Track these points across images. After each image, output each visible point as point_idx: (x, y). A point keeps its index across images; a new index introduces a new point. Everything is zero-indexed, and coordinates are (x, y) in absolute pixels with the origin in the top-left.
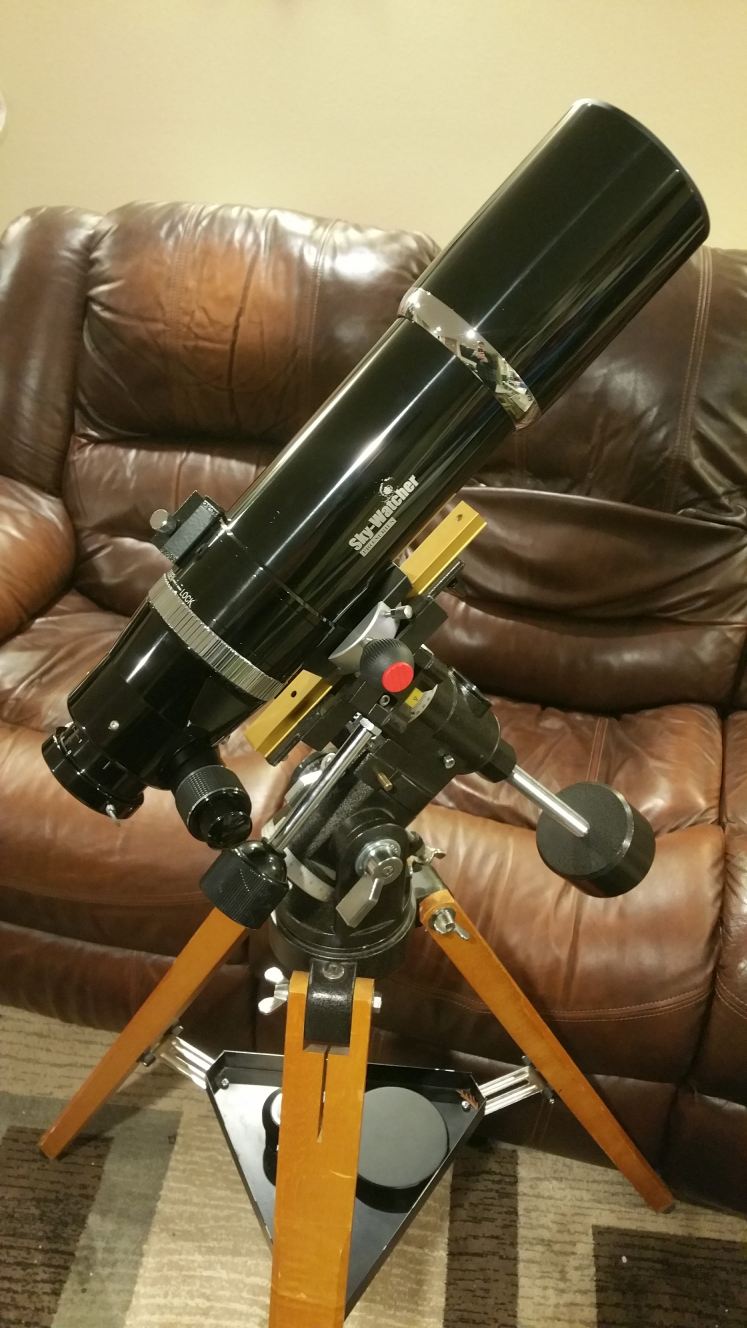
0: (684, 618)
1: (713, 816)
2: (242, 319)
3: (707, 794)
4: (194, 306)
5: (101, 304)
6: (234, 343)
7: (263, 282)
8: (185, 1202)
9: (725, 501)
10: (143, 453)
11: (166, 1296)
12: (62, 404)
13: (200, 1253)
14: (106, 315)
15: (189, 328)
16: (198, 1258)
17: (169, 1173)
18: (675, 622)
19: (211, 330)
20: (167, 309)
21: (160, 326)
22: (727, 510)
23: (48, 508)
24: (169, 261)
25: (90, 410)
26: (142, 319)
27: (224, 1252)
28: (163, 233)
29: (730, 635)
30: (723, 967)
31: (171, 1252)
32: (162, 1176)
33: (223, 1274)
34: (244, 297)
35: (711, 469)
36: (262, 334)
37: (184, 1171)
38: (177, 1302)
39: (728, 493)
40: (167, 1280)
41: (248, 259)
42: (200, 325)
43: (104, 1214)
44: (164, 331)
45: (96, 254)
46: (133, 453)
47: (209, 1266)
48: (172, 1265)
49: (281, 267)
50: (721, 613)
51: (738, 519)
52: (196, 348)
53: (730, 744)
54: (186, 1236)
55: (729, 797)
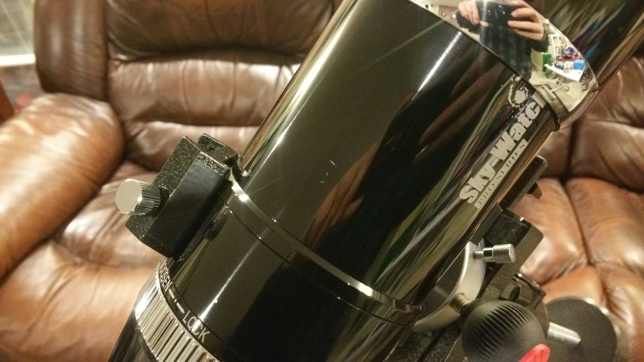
1: (584, 260)
10: (157, 65)
12: (99, 41)
23: (102, 110)
46: (150, 67)
55: (591, 243)
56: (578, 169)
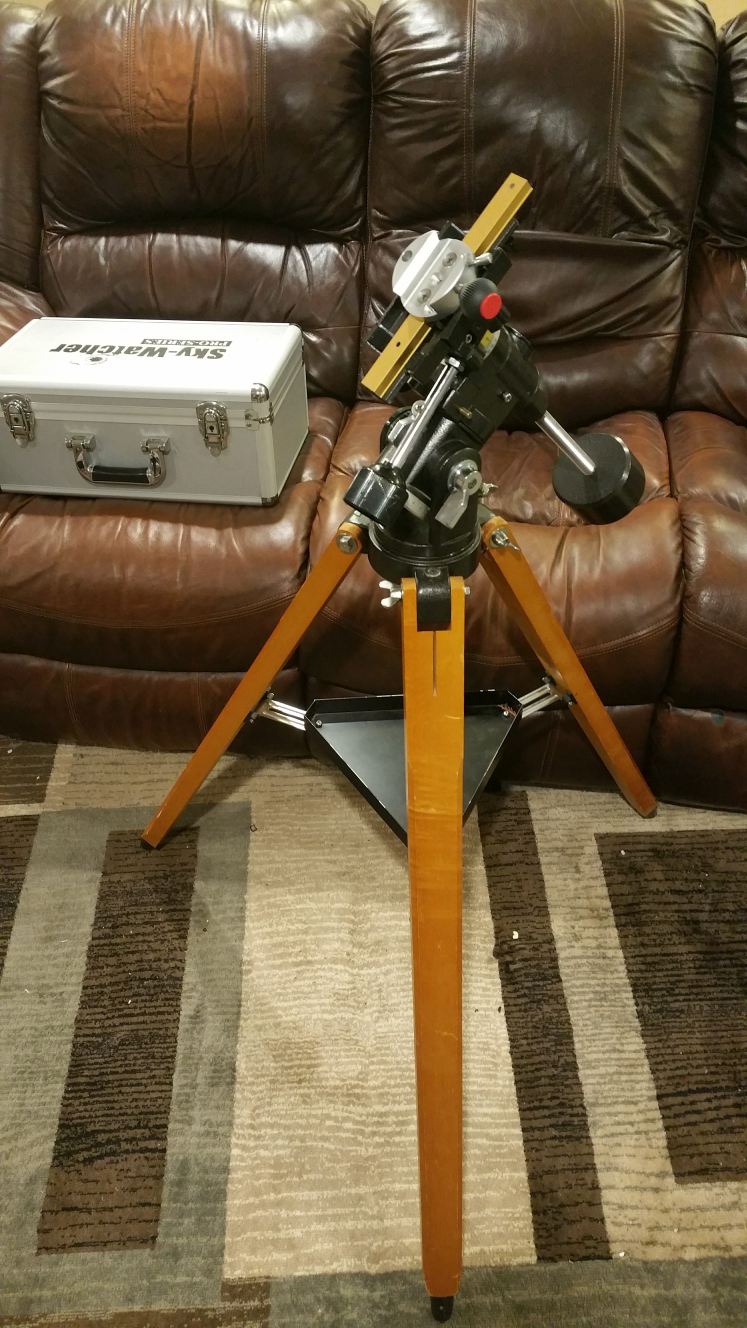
0: (625, 334)
1: (666, 492)
2: (195, 98)
3: (659, 476)
4: (148, 88)
5: (57, 97)
6: (190, 120)
7: (211, 58)
8: (270, 862)
9: (651, 222)
10: (112, 240)
11: (271, 925)
12: (28, 198)
13: (290, 893)
14: (64, 107)
15: (146, 111)
16: (290, 897)
17: (251, 844)
18: (617, 339)
19: (167, 109)
20: (124, 94)
21: (119, 112)
22: (655, 230)
23: (32, 302)
24: (118, 46)
25: (56, 203)
26: (99, 106)
27: (310, 890)
28: (108, 18)
29: (663, 345)
30: (688, 597)
31: (269, 897)
32: (247, 847)
33: (313, 905)
34: (196, 74)
35: (637, 193)
36: (217, 108)
37: (263, 841)
38: (280, 928)
39: (654, 215)
40: (270, 915)
41: (194, 36)
42: (156, 106)
43: (205, 879)
44: (123, 116)
45: (44, 48)
46: (102, 241)
47: (301, 901)
48: (270, 906)
49: (227, 41)
50: (656, 325)
51: (664, 237)
52: (155, 128)
53: (672, 438)
54: (276, 884)
55: (678, 477)
56: (685, 399)
